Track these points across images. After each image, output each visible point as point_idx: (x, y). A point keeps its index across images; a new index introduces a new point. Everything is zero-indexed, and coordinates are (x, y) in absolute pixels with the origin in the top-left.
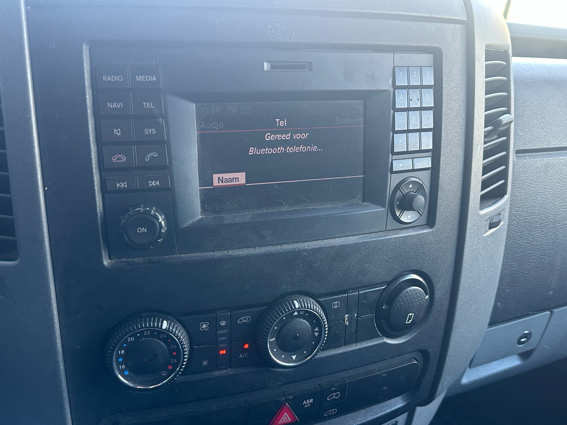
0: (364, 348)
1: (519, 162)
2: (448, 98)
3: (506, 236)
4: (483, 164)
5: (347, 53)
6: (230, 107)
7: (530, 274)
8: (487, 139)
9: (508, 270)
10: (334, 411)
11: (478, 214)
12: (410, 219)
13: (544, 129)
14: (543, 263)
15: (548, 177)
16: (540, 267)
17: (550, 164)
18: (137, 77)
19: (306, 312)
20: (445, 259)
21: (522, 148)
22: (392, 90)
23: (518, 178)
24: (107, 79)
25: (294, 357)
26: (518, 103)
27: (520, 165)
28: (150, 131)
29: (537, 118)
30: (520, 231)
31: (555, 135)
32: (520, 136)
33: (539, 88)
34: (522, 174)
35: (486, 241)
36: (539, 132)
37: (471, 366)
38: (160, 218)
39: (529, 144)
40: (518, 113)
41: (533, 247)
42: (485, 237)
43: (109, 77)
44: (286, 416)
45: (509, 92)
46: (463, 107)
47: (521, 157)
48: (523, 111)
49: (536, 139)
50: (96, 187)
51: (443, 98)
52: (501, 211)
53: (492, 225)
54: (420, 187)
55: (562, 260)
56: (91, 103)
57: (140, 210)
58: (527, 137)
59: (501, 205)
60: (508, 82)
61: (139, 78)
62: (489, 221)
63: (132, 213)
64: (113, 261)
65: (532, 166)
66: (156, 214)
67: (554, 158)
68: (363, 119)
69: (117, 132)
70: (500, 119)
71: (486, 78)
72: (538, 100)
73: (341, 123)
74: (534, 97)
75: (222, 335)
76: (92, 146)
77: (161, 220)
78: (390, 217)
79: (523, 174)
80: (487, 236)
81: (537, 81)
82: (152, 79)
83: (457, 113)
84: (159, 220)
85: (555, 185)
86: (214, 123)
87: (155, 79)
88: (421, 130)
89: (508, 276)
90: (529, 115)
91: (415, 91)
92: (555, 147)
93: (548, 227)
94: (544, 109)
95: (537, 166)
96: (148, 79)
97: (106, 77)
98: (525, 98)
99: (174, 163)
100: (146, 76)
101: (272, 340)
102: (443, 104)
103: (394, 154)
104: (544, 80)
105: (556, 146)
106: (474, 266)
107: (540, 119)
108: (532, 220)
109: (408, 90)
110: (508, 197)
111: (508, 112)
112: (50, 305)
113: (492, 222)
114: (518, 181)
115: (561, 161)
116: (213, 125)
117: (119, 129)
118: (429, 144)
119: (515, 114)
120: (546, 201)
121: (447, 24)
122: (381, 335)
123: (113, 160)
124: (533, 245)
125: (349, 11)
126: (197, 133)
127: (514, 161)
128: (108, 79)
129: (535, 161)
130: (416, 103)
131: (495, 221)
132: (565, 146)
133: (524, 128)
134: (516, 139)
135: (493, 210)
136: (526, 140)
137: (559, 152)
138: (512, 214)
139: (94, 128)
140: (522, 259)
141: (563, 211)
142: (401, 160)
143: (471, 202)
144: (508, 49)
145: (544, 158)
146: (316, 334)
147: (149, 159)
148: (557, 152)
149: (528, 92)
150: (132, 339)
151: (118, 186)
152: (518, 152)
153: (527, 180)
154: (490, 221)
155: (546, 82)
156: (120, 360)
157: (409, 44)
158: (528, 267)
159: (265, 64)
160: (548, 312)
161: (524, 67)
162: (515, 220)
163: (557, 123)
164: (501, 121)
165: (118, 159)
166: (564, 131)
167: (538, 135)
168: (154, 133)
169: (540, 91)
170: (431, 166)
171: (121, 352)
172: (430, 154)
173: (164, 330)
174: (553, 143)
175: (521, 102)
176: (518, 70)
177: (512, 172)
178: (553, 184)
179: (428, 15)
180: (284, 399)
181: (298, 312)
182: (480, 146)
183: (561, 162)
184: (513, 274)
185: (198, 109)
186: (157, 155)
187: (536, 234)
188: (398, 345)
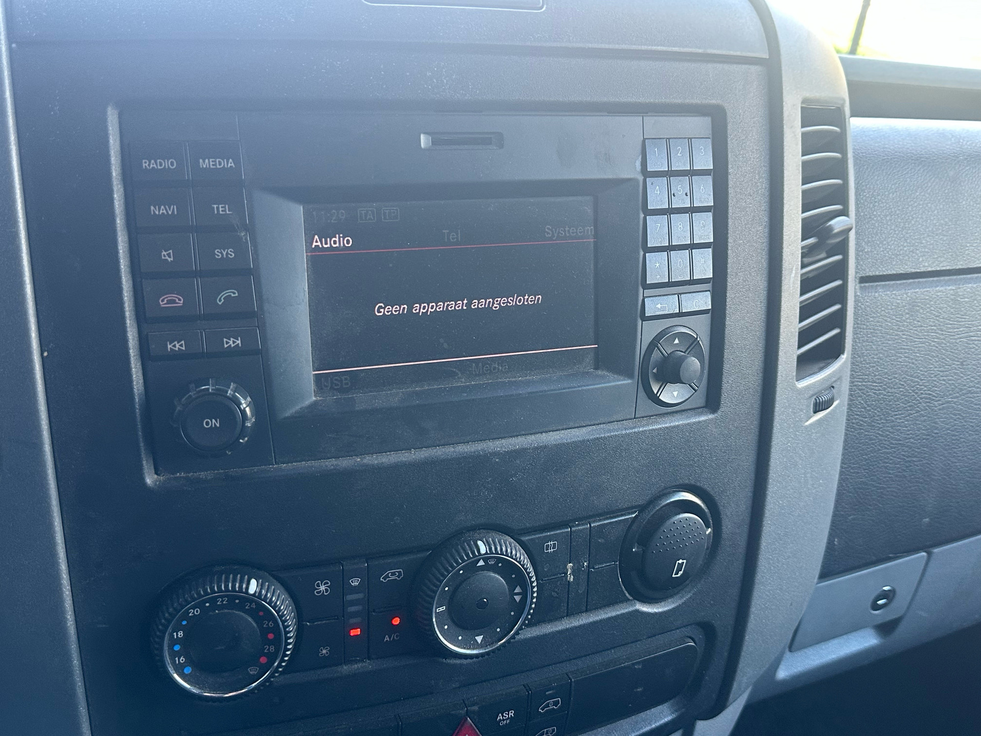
0: (601, 621)
1: (866, 298)
2: (739, 190)
3: (844, 424)
4: (801, 302)
5: (564, 118)
6: (363, 210)
7: (888, 489)
8: (806, 260)
9: (851, 483)
10: (551, 730)
11: (794, 388)
12: (676, 398)
13: (908, 241)
14: (911, 471)
15: (915, 322)
16: (905, 477)
17: (919, 301)
18: (201, 161)
19: (499, 560)
20: (738, 465)
21: (870, 273)
22: (641, 178)
23: (864, 324)
24: (149, 165)
25: (479, 639)
26: (862, 197)
27: (867, 302)
28: (225, 253)
29: (894, 221)
30: (870, 415)
31: (926, 250)
32: (865, 252)
33: (899, 171)
34: (871, 318)
35: (810, 433)
36: (900, 245)
37: (792, 650)
38: (243, 402)
39: (882, 266)
40: (862, 214)
41: (894, 442)
42: (806, 427)
43: (153, 161)
45: (845, 178)
46: (764, 206)
47: (869, 288)
48: (872, 210)
49: (893, 258)
50: (131, 351)
51: (730, 191)
52: (835, 381)
53: (819, 406)
54: (692, 343)
55: (944, 465)
56: (122, 208)
57: (208, 389)
58: (878, 254)
59: (834, 372)
60: (843, 161)
61: (205, 164)
62: (813, 400)
63: (194, 394)
64: (161, 478)
65: (888, 304)
66: (236, 396)
67: (925, 290)
68: (592, 227)
69: (167, 256)
70: (830, 225)
71: (803, 156)
72: (897, 190)
73: (556, 235)
74: (890, 186)
75: (352, 603)
76: (124, 280)
77: (244, 405)
78: (642, 394)
79: (873, 317)
80: (811, 425)
81: (894, 158)
82: (227, 165)
83: (754, 216)
84: (241, 406)
85: (928, 335)
86: (336, 237)
87: (233, 164)
88: (692, 246)
89: (850, 492)
90: (882, 216)
91: (680, 181)
92: (928, 270)
93: (918, 407)
94: (907, 206)
95: (896, 304)
96: (220, 164)
97: (148, 163)
98: (874, 188)
99: (266, 307)
100: (218, 160)
101: (441, 609)
102: (730, 201)
103: (646, 286)
104: (906, 157)
105: (930, 269)
106: (789, 477)
107: (900, 222)
108: (889, 396)
109: (668, 178)
110: (847, 358)
111: (844, 213)
112: (54, 555)
113: (818, 401)
114: (865, 331)
115: (939, 294)
116: (335, 242)
117: (171, 251)
118: (707, 269)
119: (856, 215)
120: (913, 363)
121: (735, 66)
122: (631, 598)
123: (161, 303)
124: (892, 438)
125: (564, 45)
126: (307, 256)
127: (856, 296)
128: (151, 166)
129: (893, 296)
130: (683, 200)
131: (824, 399)
132: (944, 268)
133: (874, 239)
134: (859, 258)
135: (821, 380)
136: (877, 260)
137: (935, 279)
138: (855, 386)
139: (127, 249)
140: (874, 463)
141: (944, 380)
142: (659, 298)
143: (780, 367)
144: (843, 105)
145: (909, 290)
146: (517, 598)
147: (223, 300)
148: (931, 279)
149: (879, 178)
150: (197, 612)
151: (170, 348)
152: (863, 280)
153: (880, 328)
154: (815, 399)
155: (910, 161)
156: (177, 648)
157: (668, 101)
158: (885, 477)
159: (422, 136)
160: (924, 554)
161: (872, 135)
162: (861, 397)
163: (930, 229)
164: (830, 229)
165: (169, 302)
166: (943, 243)
167: (898, 251)
168: (231, 257)
169: (899, 175)
170: (710, 307)
171: (177, 635)
172: (708, 286)
173: (251, 595)
174: (923, 264)
175: (868, 195)
176: (861, 139)
177: (853, 315)
178: (925, 334)
179: (700, 51)
180: (463, 712)
181: (485, 560)
182: (794, 272)
183: (938, 296)
184: (859, 488)
185: (307, 214)
186: (237, 295)
187: (898, 421)
188: (661, 614)
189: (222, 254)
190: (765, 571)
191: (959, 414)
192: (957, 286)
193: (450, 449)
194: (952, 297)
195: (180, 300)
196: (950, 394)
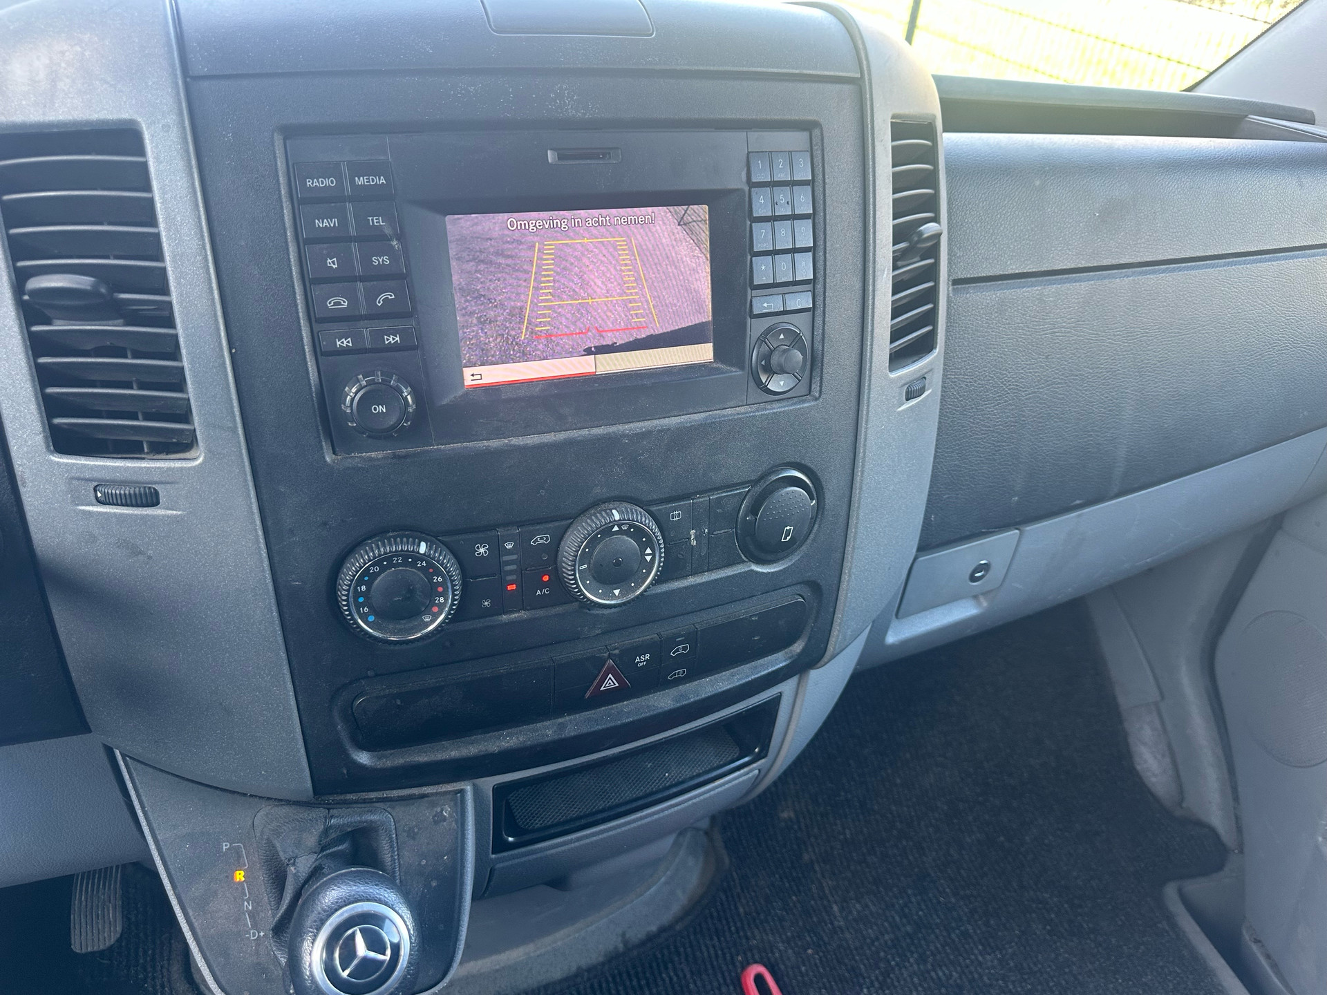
0: (721, 578)
1: (958, 298)
2: (834, 199)
3: (938, 413)
4: (893, 301)
7: (980, 471)
9: (945, 466)
10: (682, 672)
11: (886, 378)
12: (782, 387)
14: (1000, 454)
15: (1004, 320)
16: (995, 460)
17: (1007, 301)
18: (356, 178)
19: (631, 526)
20: (839, 446)
21: (962, 275)
22: (746, 188)
24: (312, 184)
25: (617, 592)
26: (954, 205)
27: (959, 302)
28: (381, 260)
30: (961, 404)
31: (1014, 254)
32: (957, 257)
33: (989, 181)
35: (902, 418)
36: (989, 250)
37: (899, 617)
38: (404, 391)
39: (972, 270)
40: (953, 221)
41: (984, 429)
42: (899, 413)
43: (315, 180)
44: (610, 678)
45: (935, 188)
47: (960, 290)
48: (964, 218)
49: (984, 262)
50: (306, 347)
51: (825, 200)
52: (926, 373)
53: (910, 393)
54: (795, 338)
55: (1032, 449)
56: (290, 221)
57: (374, 379)
58: (969, 258)
59: (926, 364)
60: (934, 173)
61: (360, 181)
62: (905, 388)
63: (363, 384)
64: (339, 457)
65: (979, 303)
66: (398, 386)
67: (1013, 291)
69: (332, 263)
70: (921, 231)
71: (893, 167)
72: (986, 199)
74: (980, 195)
75: (509, 563)
76: (296, 286)
77: (406, 394)
78: (752, 384)
79: (964, 316)
80: (903, 410)
81: (985, 169)
82: (379, 182)
83: (849, 222)
84: (403, 395)
85: (1016, 332)
87: (384, 181)
88: (794, 251)
89: (945, 474)
90: (973, 224)
91: (782, 190)
93: (1006, 397)
95: (986, 304)
96: (373, 181)
97: (311, 182)
98: (965, 197)
99: (419, 307)
100: (371, 177)
101: (583, 567)
102: (826, 209)
103: (754, 287)
104: (996, 168)
105: (1017, 271)
106: (883, 456)
108: (980, 387)
109: (771, 188)
110: (939, 353)
111: (936, 219)
113: (910, 389)
114: (956, 328)
115: (1026, 294)
117: (335, 259)
118: (808, 271)
119: (948, 222)
120: (1002, 357)
122: (747, 560)
123: (329, 305)
124: (983, 425)
125: (673, 68)
127: (948, 297)
128: (314, 184)
129: (983, 296)
130: (785, 208)
131: (916, 388)
132: (1030, 271)
133: (965, 245)
134: (952, 262)
135: (912, 371)
136: (968, 264)
137: (1023, 280)
138: (949, 378)
139: (297, 258)
140: (966, 448)
141: (1030, 372)
142: (765, 297)
143: (874, 358)
144: (935, 121)
145: (998, 291)
146: (648, 558)
147: (382, 302)
149: (970, 189)
150: (377, 569)
151: (339, 345)
152: (956, 282)
153: (971, 326)
154: (907, 388)
155: (999, 171)
156: (361, 600)
157: (769, 117)
158: (977, 460)
159: (549, 152)
160: (1017, 531)
162: (954, 388)
163: (1018, 235)
164: (921, 234)
165: (335, 304)
167: (987, 255)
168: (387, 263)
170: (811, 306)
171: (361, 589)
172: (809, 286)
173: (421, 554)
174: (1012, 266)
175: (959, 204)
176: (954, 153)
177: (944, 314)
178: (1013, 331)
179: (797, 71)
180: (606, 655)
181: (619, 526)
182: (886, 273)
183: (1025, 296)
184: (953, 471)
186: (393, 297)
187: (988, 409)
188: (773, 573)
189: (379, 261)
190: (864, 537)
191: (1045, 403)
192: (1043, 287)
193: (585, 432)
194: (1038, 297)
195: (344, 302)
196: (1036, 385)
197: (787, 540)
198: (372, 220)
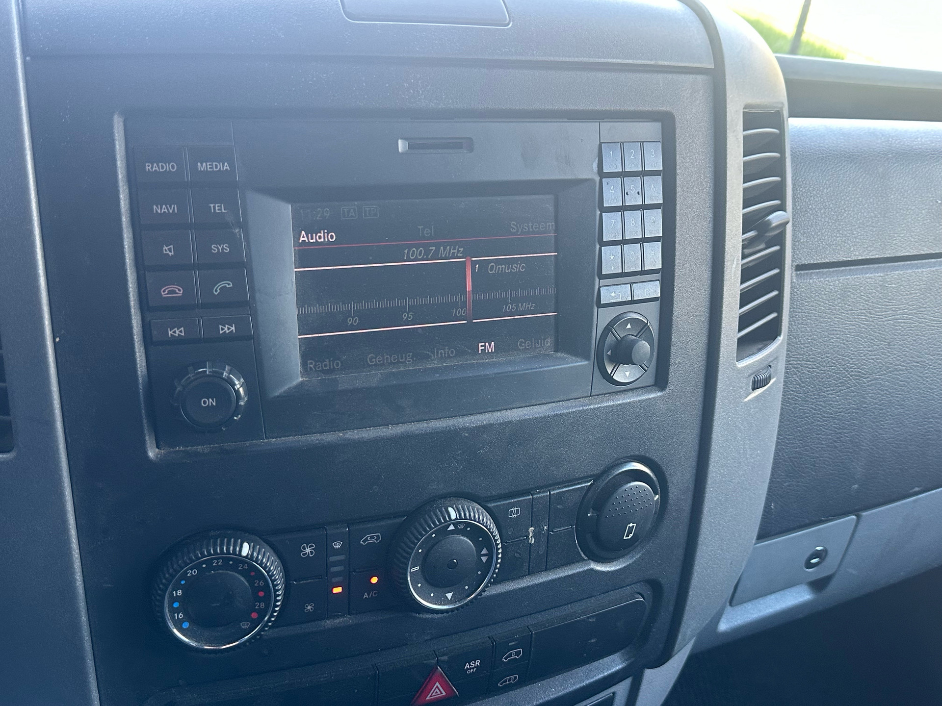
0: (559, 578)
1: (801, 284)
2: (686, 189)
3: (781, 399)
4: (741, 290)
5: (528, 124)
6: (345, 208)
7: (821, 458)
8: (747, 251)
9: (786, 452)
10: (513, 678)
11: (734, 368)
12: (628, 378)
13: (841, 232)
14: (841, 441)
15: (847, 306)
16: (836, 447)
17: (850, 287)
18: (199, 164)
19: (468, 524)
20: (684, 438)
21: (805, 261)
22: (597, 179)
23: (799, 308)
24: (152, 168)
25: (449, 596)
26: (798, 192)
27: (803, 288)
28: (220, 248)
29: (828, 214)
30: (804, 391)
31: (857, 240)
32: (801, 242)
33: (833, 168)
34: (806, 302)
35: (748, 408)
36: (833, 236)
37: (733, 604)
38: (237, 382)
39: (816, 255)
40: (799, 208)
42: (745, 403)
43: (155, 165)
44: (437, 687)
45: (783, 175)
46: (709, 203)
47: (804, 276)
48: (807, 204)
49: (827, 248)
50: (135, 337)
51: (678, 190)
52: (772, 361)
53: (757, 384)
54: (642, 328)
55: (872, 436)
56: (127, 206)
57: (205, 371)
58: (813, 245)
59: (771, 352)
60: (782, 161)
61: (202, 167)
62: (752, 378)
63: (193, 376)
64: (162, 451)
65: (822, 289)
66: (230, 377)
67: (856, 276)
68: (553, 223)
69: (168, 250)
70: (769, 220)
71: (744, 157)
72: (831, 186)
73: (520, 231)
74: (825, 181)
75: (335, 564)
76: (129, 273)
77: (238, 386)
78: (597, 374)
79: (808, 302)
80: (750, 401)
81: (829, 156)
82: (223, 168)
83: (700, 213)
84: (236, 387)
85: (858, 318)
86: (321, 233)
87: (228, 168)
88: (643, 240)
89: (786, 461)
90: (817, 210)
91: (633, 181)
92: (859, 258)
93: (848, 384)
94: (840, 200)
95: (829, 290)
96: (216, 168)
97: (150, 167)
98: (809, 183)
99: (258, 296)
100: (214, 164)
101: (415, 569)
102: (678, 199)
103: (602, 277)
104: (839, 155)
105: (860, 258)
106: (729, 448)
107: (833, 215)
108: (822, 374)
109: (622, 179)
110: (783, 340)
111: (782, 208)
112: (65, 521)
113: (756, 379)
114: (800, 314)
115: (868, 280)
116: (320, 237)
117: (172, 246)
118: (657, 261)
119: (793, 209)
120: (844, 344)
121: (683, 76)
122: (586, 558)
123: (163, 294)
124: (824, 412)
125: (529, 59)
126: (295, 250)
127: (792, 283)
128: (154, 169)
129: (826, 282)
130: (635, 198)
131: (762, 378)
132: (873, 257)
133: (809, 230)
134: (796, 248)
135: (759, 360)
136: (812, 250)
137: (865, 266)
138: (791, 364)
139: (131, 245)
140: (808, 435)
141: (872, 359)
142: (614, 287)
143: (722, 349)
144: (782, 108)
145: (841, 276)
146: (484, 559)
147: (219, 291)
148: (862, 267)
149: (814, 175)
150: (195, 572)
151: (171, 334)
152: (799, 268)
153: (814, 312)
154: (754, 377)
155: (843, 158)
156: (176, 605)
157: (622, 108)
158: (817, 448)
159: (400, 142)
160: (854, 517)
161: (809, 134)
162: (796, 374)
163: (861, 221)
164: (769, 223)
165: (169, 293)
166: (872, 234)
167: (831, 241)
168: (227, 251)
169: (833, 172)
170: (659, 296)
171: (176, 593)
172: (658, 276)
173: (244, 557)
174: (854, 253)
175: (804, 190)
176: (798, 139)
177: (789, 300)
178: (856, 317)
179: (652, 63)
180: (434, 661)
181: (455, 525)
182: (735, 263)
183: (867, 282)
184: (794, 458)
185: (294, 211)
186: (231, 286)
187: (830, 396)
188: (613, 572)
189: (218, 249)
190: (708, 533)
191: (886, 390)
192: (885, 273)
193: (424, 425)
194: (880, 283)
195: (179, 290)
196: (878, 372)
197: (629, 537)
198: (214, 207)
